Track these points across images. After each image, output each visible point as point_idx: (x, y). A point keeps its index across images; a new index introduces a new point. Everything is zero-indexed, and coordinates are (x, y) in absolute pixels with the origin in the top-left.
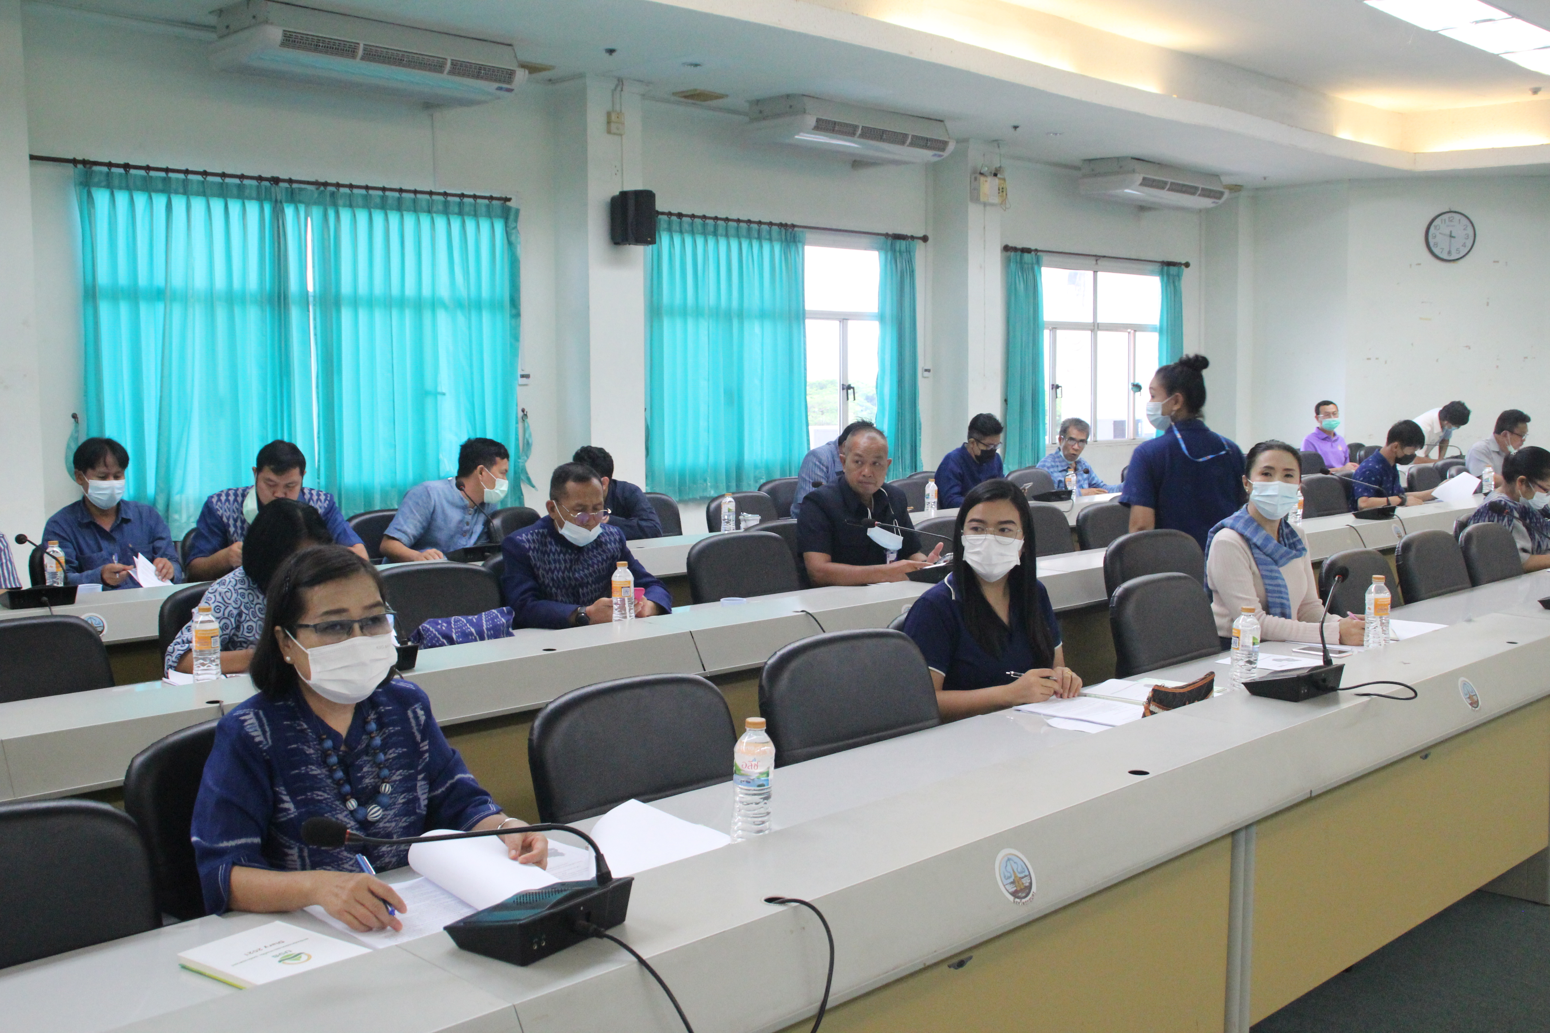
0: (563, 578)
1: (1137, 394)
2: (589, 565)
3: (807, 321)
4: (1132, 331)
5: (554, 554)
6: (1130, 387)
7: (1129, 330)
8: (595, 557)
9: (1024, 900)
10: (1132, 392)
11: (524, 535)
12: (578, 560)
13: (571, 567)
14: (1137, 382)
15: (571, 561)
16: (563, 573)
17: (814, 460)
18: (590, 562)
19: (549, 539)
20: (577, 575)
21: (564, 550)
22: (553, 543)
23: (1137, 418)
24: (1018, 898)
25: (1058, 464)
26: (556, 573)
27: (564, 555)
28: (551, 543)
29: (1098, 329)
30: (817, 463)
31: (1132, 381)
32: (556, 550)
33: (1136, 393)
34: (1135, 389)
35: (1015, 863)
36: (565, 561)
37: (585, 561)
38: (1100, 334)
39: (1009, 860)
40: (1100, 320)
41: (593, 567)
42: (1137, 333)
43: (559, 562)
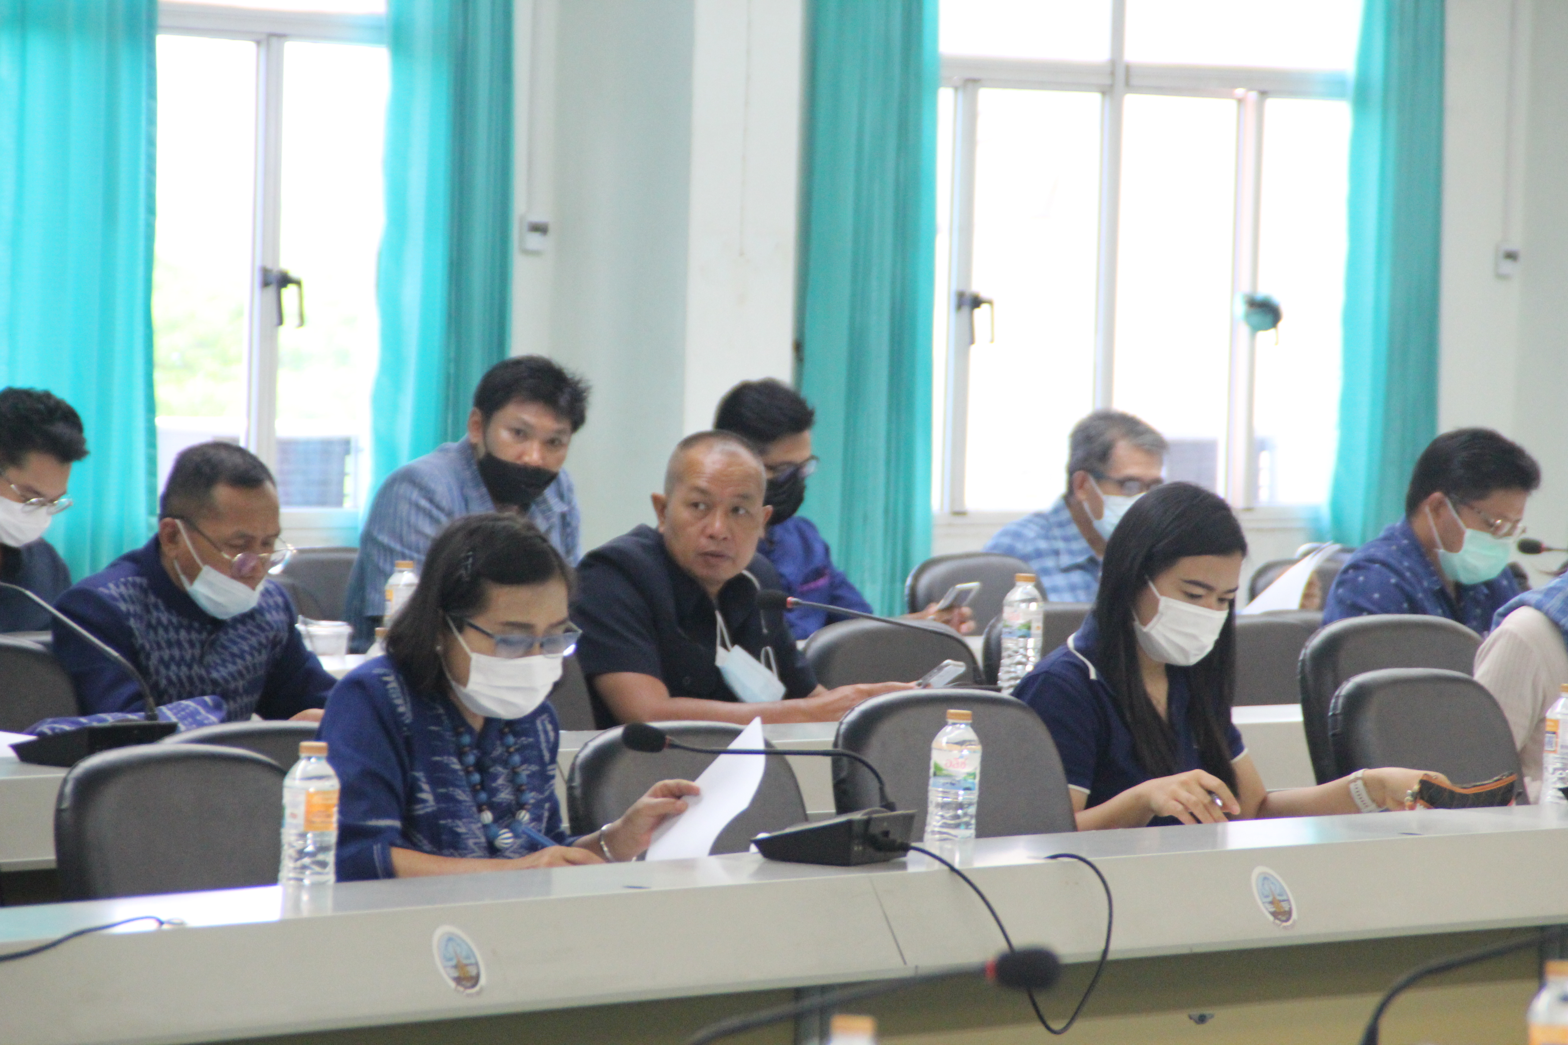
0: (190, 678)
1: (1264, 336)
2: (233, 655)
3: (164, 42)
4: (1253, 95)
5: (166, 630)
6: (1241, 308)
7: (1240, 91)
8: (244, 638)
9: (1285, 924)
10: (1244, 330)
11: (111, 586)
12: (212, 644)
13: (202, 656)
14: (1263, 292)
15: (203, 643)
16: (190, 667)
17: (415, 495)
18: (235, 650)
19: (152, 599)
20: (215, 675)
21: (185, 622)
22: (162, 607)
23: (1261, 431)
24: (1279, 919)
25: (1060, 545)
26: (174, 667)
27: (189, 632)
28: (156, 607)
29: (1129, 86)
30: (424, 503)
31: (1245, 288)
32: (170, 622)
33: (1262, 335)
34: (1257, 318)
35: (1273, 883)
36: (192, 644)
37: (224, 647)
38: (1132, 102)
39: (1265, 878)
40: (1133, 55)
41: (242, 658)
42: (1272, 104)
43: (179, 644)
